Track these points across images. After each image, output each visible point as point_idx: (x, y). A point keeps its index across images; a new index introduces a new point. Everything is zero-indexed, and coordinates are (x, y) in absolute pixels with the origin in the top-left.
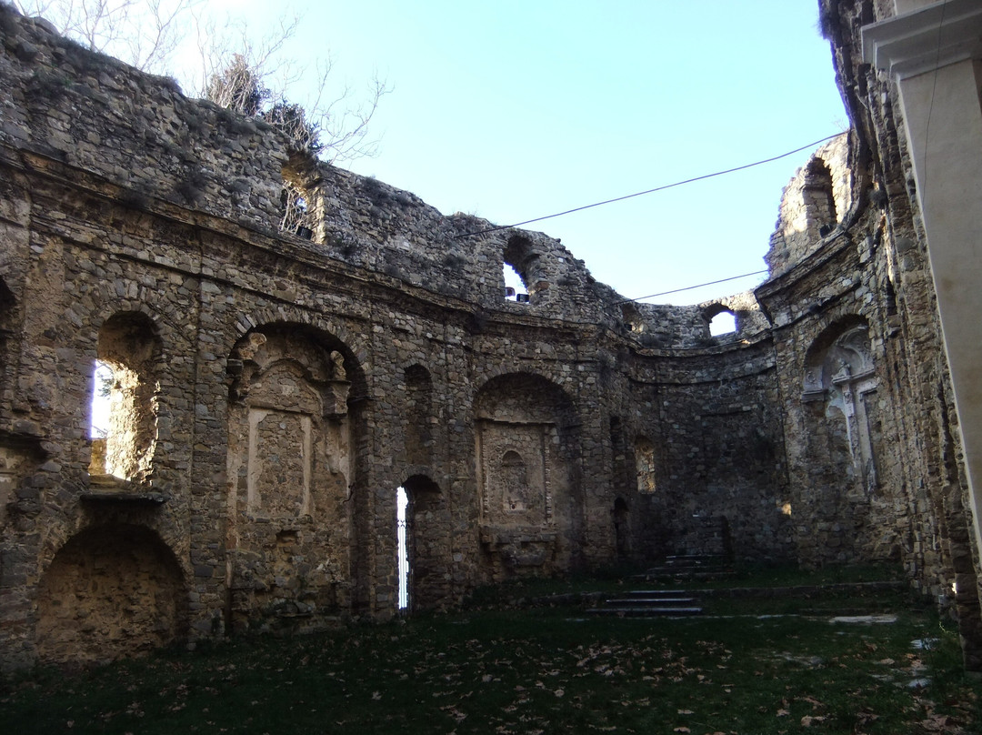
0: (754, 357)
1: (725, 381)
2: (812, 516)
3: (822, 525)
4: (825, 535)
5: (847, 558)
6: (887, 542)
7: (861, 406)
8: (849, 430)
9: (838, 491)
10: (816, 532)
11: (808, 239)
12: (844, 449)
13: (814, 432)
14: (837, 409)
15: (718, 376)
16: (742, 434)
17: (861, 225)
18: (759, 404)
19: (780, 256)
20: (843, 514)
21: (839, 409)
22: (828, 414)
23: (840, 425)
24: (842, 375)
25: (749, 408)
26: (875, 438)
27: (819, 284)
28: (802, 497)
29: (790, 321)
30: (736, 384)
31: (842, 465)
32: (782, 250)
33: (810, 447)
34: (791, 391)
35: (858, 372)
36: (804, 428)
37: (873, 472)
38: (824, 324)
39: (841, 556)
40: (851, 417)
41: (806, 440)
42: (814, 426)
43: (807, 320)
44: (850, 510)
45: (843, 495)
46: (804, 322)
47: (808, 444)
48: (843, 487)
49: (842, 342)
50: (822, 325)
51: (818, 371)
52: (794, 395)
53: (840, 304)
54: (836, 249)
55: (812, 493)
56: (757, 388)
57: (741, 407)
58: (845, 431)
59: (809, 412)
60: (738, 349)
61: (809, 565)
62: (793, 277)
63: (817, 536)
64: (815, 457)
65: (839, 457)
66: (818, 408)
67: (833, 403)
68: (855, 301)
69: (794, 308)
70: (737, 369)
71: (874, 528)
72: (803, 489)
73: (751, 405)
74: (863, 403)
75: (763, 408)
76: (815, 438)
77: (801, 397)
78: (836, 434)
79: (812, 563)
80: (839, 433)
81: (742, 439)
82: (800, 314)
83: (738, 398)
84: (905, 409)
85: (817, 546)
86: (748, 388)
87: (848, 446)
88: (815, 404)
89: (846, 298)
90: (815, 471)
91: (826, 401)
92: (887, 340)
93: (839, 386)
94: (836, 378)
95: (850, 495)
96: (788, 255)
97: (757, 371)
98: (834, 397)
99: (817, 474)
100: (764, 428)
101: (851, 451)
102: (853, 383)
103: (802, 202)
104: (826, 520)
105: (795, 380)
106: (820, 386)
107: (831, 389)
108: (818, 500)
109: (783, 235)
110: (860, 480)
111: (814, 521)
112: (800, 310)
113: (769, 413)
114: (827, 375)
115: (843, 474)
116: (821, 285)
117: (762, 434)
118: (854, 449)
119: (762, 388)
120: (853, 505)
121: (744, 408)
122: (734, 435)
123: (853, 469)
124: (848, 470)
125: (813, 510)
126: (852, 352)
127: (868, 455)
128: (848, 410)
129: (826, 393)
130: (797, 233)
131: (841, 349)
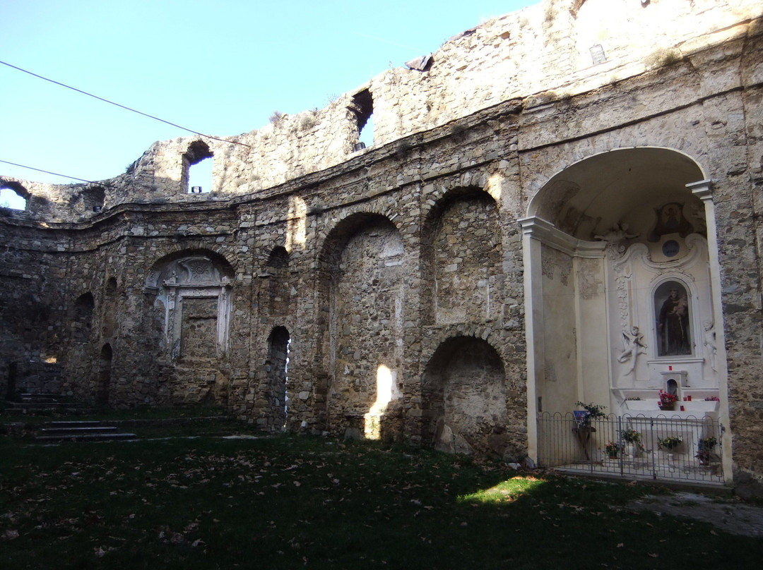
0: (46, 238)
1: (12, 249)
2: (134, 371)
3: (139, 378)
4: (141, 385)
5: (150, 402)
6: (194, 392)
7: (180, 305)
8: (167, 318)
9: (152, 356)
10: (135, 382)
11: (179, 188)
12: (160, 330)
13: (145, 315)
14: (161, 303)
15: (7, 242)
16: (16, 296)
17: (253, 206)
18: (41, 276)
19: (146, 187)
20: (152, 372)
21: (163, 303)
22: (156, 304)
23: (161, 314)
24: (171, 281)
25: (29, 277)
26: (185, 327)
27: (183, 221)
28: (127, 357)
29: (145, 235)
30: (21, 254)
31: (157, 340)
32: (150, 184)
33: (141, 324)
34: (134, 282)
35: (183, 283)
36: (140, 310)
37: (178, 348)
38: (179, 247)
39: (147, 400)
40: (170, 310)
41: (141, 319)
42: (146, 310)
43: (164, 239)
44: (157, 370)
45: (154, 360)
46: (160, 240)
47: (141, 322)
48: (155, 354)
49: (183, 262)
50: (178, 247)
51: (157, 274)
52: (136, 286)
53: (200, 240)
54: (213, 207)
55: (137, 356)
56: (41, 263)
57: (21, 274)
58: (163, 318)
59: (146, 300)
60: (33, 228)
61: (124, 405)
62: (164, 208)
63: (135, 386)
64: (143, 331)
65: (156, 334)
66: (151, 299)
67: (160, 298)
68: (215, 243)
69: (151, 227)
70: (25, 242)
71: (179, 383)
72: (130, 352)
73: (32, 275)
74: (181, 304)
75: (43, 280)
76: (146, 319)
77: (143, 289)
78: (157, 319)
79: (126, 404)
80: (159, 319)
81: (15, 299)
82: (156, 233)
83: (20, 266)
84: (260, 319)
85: (134, 392)
86: (32, 260)
87: (164, 328)
88: (150, 295)
89: (207, 238)
90: (141, 341)
91: (157, 295)
92: (255, 278)
93: (167, 288)
94: (167, 282)
95: (159, 360)
96: (154, 189)
97: (45, 250)
98: (161, 294)
99: (142, 343)
100: (40, 295)
101: (166, 332)
102: (178, 289)
103: (180, 162)
104: (143, 375)
105: (141, 276)
106: (155, 285)
107: (161, 288)
108: (140, 362)
109: (153, 174)
110: (169, 352)
111: (135, 375)
112: (155, 230)
113: (48, 285)
114: (161, 279)
115: (157, 347)
116: (185, 222)
117: (38, 299)
118: (168, 331)
119: (46, 264)
120: (160, 367)
121: (25, 276)
122: (9, 295)
123: (165, 344)
124: (161, 344)
125: (135, 368)
126: (186, 269)
127: (178, 336)
128: (169, 305)
129: (157, 290)
130: (168, 180)
131: (180, 265)
